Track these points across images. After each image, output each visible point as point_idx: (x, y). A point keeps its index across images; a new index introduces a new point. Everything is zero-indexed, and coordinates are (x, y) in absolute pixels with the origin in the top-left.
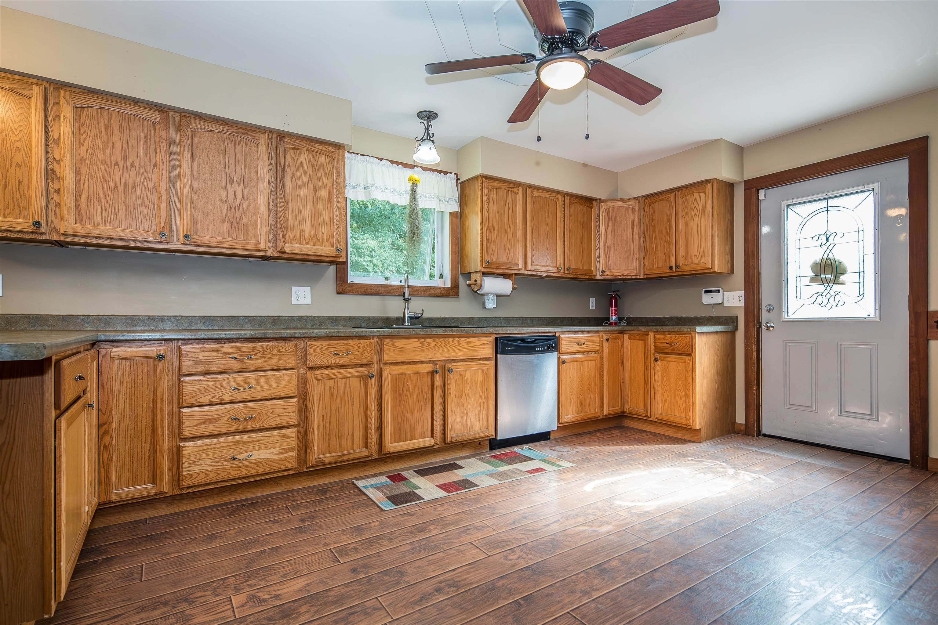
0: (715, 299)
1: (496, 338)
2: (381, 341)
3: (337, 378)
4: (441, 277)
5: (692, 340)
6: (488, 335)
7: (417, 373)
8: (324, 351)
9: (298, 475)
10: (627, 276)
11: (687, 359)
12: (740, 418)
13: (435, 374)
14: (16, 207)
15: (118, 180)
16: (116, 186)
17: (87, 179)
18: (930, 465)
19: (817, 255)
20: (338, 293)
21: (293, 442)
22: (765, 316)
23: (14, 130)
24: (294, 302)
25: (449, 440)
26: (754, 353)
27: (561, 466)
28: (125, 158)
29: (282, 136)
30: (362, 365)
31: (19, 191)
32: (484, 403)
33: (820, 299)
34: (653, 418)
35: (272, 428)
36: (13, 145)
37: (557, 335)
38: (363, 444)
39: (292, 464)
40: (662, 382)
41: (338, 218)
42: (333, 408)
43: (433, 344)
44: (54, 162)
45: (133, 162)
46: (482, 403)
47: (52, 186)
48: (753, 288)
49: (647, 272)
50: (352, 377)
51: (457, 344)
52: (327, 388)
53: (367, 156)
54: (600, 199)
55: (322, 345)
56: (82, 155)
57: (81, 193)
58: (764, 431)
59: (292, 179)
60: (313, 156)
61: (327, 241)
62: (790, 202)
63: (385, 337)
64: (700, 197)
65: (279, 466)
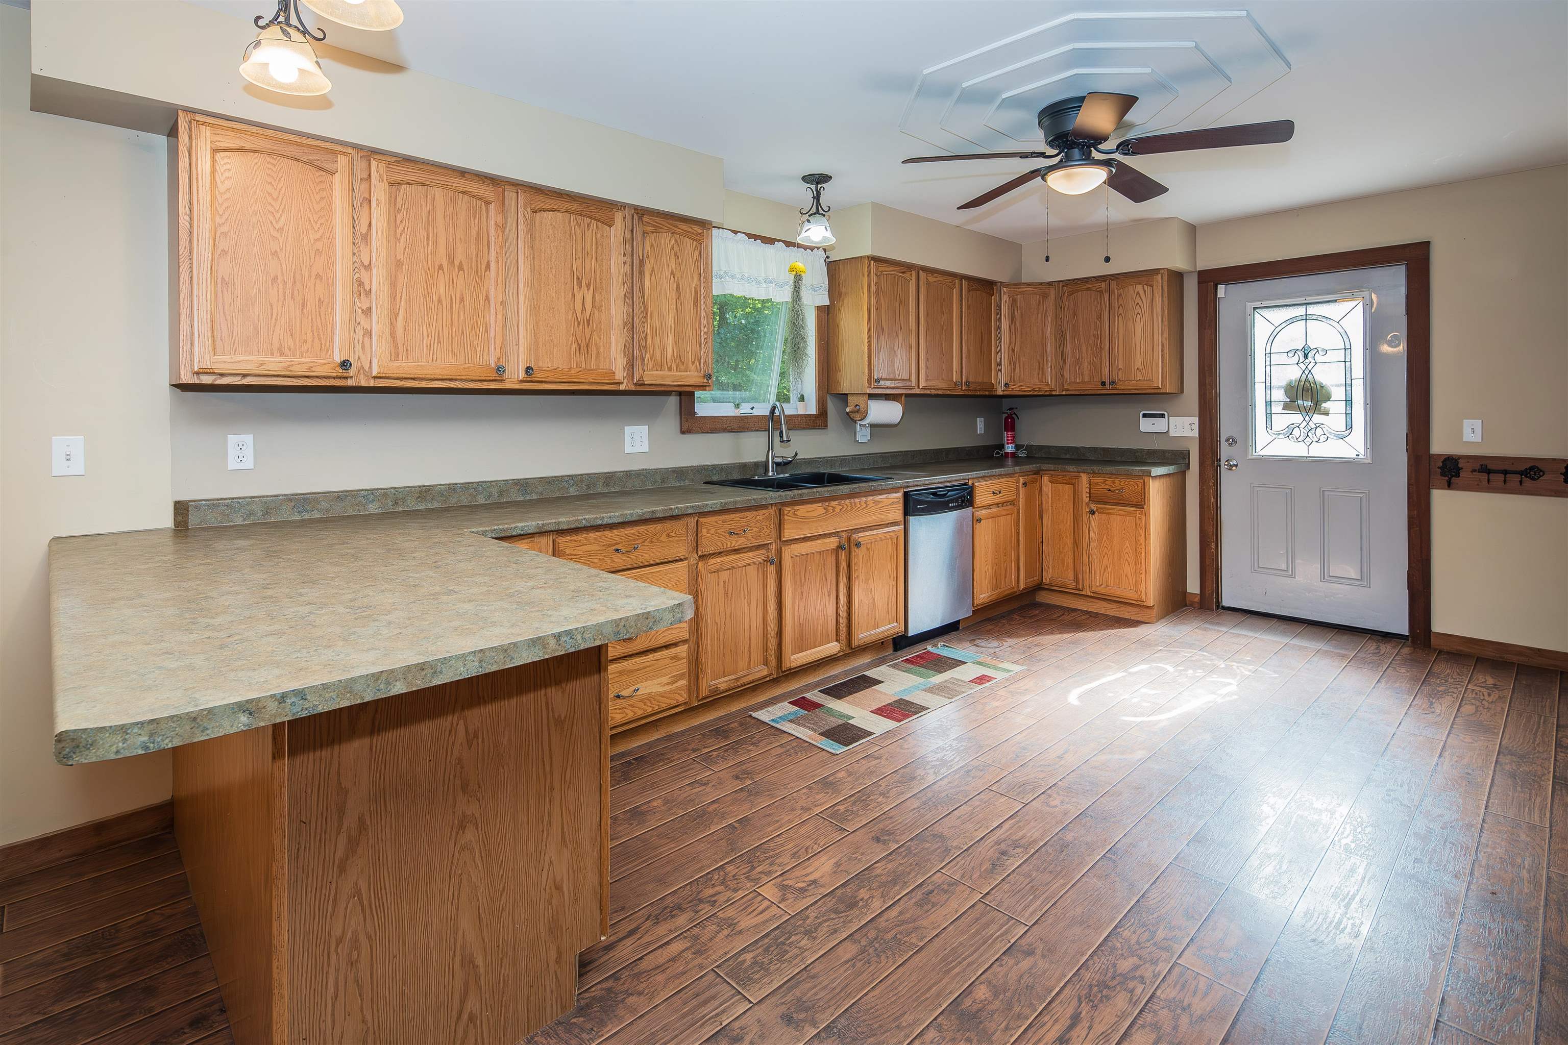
0: (1159, 425)
1: (906, 495)
2: (780, 509)
3: (732, 568)
4: (802, 399)
5: (1145, 488)
6: (895, 490)
7: (820, 552)
8: (718, 531)
9: (690, 711)
10: (1039, 391)
11: (1138, 512)
12: (1193, 586)
13: (840, 550)
14: (316, 340)
15: (442, 290)
16: (440, 301)
17: (404, 292)
18: (1433, 641)
19: (1294, 374)
20: (682, 432)
21: (682, 667)
22: (1225, 451)
23: (314, 224)
24: (628, 449)
25: (855, 643)
26: (1213, 500)
27: (1009, 671)
28: (451, 258)
29: (641, 212)
30: (758, 547)
31: (320, 316)
32: (893, 586)
33: (1296, 432)
34: (1086, 592)
35: (658, 648)
36: (312, 245)
37: (970, 483)
38: (761, 659)
39: (682, 697)
40: (1100, 543)
41: (706, 330)
42: (728, 612)
43: (838, 508)
44: (362, 268)
45: (461, 263)
46: (891, 587)
47: (359, 305)
48: (1210, 415)
49: (1066, 387)
50: (749, 565)
51: (865, 506)
52: (721, 583)
53: (719, 228)
54: (1001, 282)
55: (716, 522)
56: (398, 258)
57: (398, 314)
58: (1225, 603)
59: (651, 275)
60: (676, 241)
61: (693, 363)
62: (1258, 304)
63: (784, 504)
64: (1145, 291)
65: (668, 701)
